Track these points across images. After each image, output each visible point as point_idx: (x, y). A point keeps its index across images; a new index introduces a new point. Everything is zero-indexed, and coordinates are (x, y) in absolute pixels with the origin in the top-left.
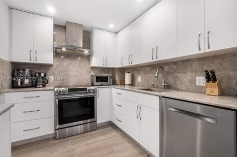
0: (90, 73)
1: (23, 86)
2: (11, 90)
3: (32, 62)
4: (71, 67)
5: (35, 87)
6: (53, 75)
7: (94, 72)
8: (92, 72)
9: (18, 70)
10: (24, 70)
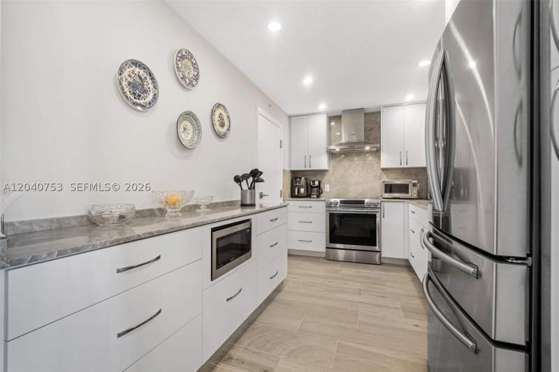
0: (380, 179)
1: (299, 196)
2: (291, 199)
3: (307, 169)
4: (351, 171)
5: (310, 197)
6: (329, 184)
7: (387, 176)
8: (385, 176)
9: (296, 178)
10: (300, 178)
